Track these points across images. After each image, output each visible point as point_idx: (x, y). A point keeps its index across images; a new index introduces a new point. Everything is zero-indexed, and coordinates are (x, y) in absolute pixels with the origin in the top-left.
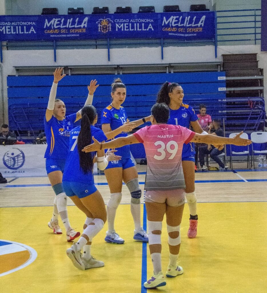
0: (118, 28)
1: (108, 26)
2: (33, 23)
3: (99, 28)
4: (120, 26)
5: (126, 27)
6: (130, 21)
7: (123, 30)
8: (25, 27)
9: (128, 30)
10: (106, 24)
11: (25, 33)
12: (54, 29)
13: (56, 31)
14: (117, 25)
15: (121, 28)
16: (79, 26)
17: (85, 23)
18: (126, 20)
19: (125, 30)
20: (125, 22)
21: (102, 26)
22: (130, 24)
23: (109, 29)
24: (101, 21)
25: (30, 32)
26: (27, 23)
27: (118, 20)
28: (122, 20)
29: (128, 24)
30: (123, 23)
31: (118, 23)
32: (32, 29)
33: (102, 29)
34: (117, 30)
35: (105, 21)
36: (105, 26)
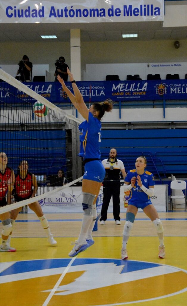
0: (172, 91)
1: (164, 89)
2: (103, 87)
3: (157, 92)
4: (174, 89)
5: (178, 90)
6: (182, 85)
7: (176, 93)
8: (96, 91)
9: (180, 93)
10: (162, 88)
11: (97, 95)
12: (120, 92)
13: (122, 94)
14: (171, 89)
15: (175, 91)
16: (140, 90)
17: (145, 88)
18: (179, 85)
19: (178, 93)
20: (178, 87)
21: (159, 90)
22: (182, 88)
23: (165, 92)
24: (158, 85)
25: (100, 95)
26: (98, 88)
27: (172, 85)
28: (175, 85)
29: (180, 88)
30: (176, 87)
31: (172, 87)
32: (102, 92)
33: (159, 92)
34: (171, 93)
35: (161, 85)
36: (161, 89)
